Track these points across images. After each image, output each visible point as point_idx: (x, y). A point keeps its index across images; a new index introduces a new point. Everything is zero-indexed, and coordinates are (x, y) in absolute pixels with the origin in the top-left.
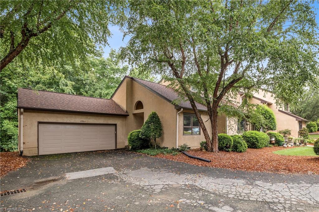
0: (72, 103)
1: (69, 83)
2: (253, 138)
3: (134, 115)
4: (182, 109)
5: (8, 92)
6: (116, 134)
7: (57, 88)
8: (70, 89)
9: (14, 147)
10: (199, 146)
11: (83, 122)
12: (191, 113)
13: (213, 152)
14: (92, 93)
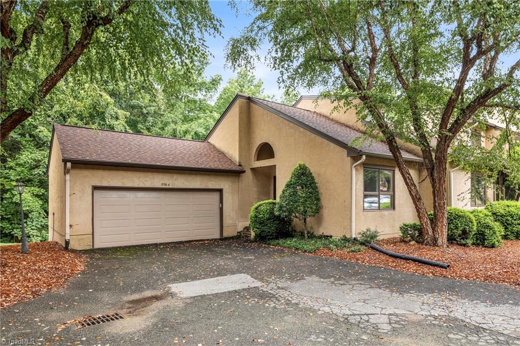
0: (145, 150)
1: (121, 113)
2: (512, 217)
3: (253, 170)
4: (364, 157)
5: (19, 134)
6: (221, 209)
7: (102, 124)
8: (123, 126)
9: (31, 233)
10: (398, 234)
11: (165, 187)
12: (378, 165)
13: (437, 246)
14: (159, 131)
